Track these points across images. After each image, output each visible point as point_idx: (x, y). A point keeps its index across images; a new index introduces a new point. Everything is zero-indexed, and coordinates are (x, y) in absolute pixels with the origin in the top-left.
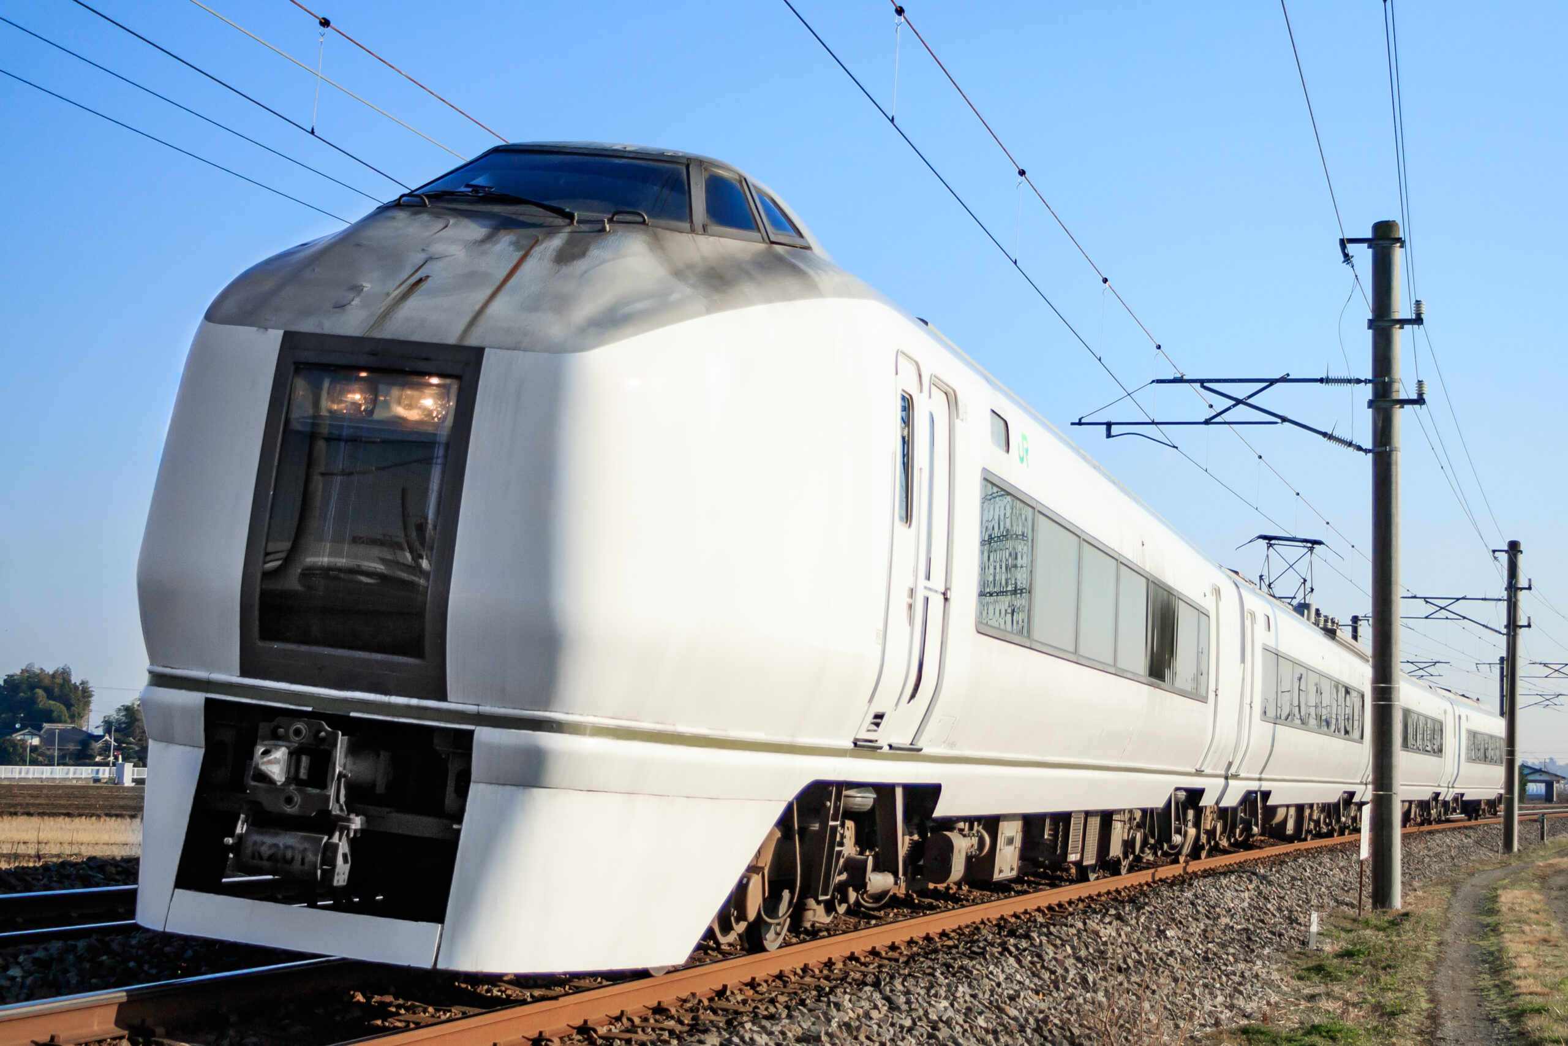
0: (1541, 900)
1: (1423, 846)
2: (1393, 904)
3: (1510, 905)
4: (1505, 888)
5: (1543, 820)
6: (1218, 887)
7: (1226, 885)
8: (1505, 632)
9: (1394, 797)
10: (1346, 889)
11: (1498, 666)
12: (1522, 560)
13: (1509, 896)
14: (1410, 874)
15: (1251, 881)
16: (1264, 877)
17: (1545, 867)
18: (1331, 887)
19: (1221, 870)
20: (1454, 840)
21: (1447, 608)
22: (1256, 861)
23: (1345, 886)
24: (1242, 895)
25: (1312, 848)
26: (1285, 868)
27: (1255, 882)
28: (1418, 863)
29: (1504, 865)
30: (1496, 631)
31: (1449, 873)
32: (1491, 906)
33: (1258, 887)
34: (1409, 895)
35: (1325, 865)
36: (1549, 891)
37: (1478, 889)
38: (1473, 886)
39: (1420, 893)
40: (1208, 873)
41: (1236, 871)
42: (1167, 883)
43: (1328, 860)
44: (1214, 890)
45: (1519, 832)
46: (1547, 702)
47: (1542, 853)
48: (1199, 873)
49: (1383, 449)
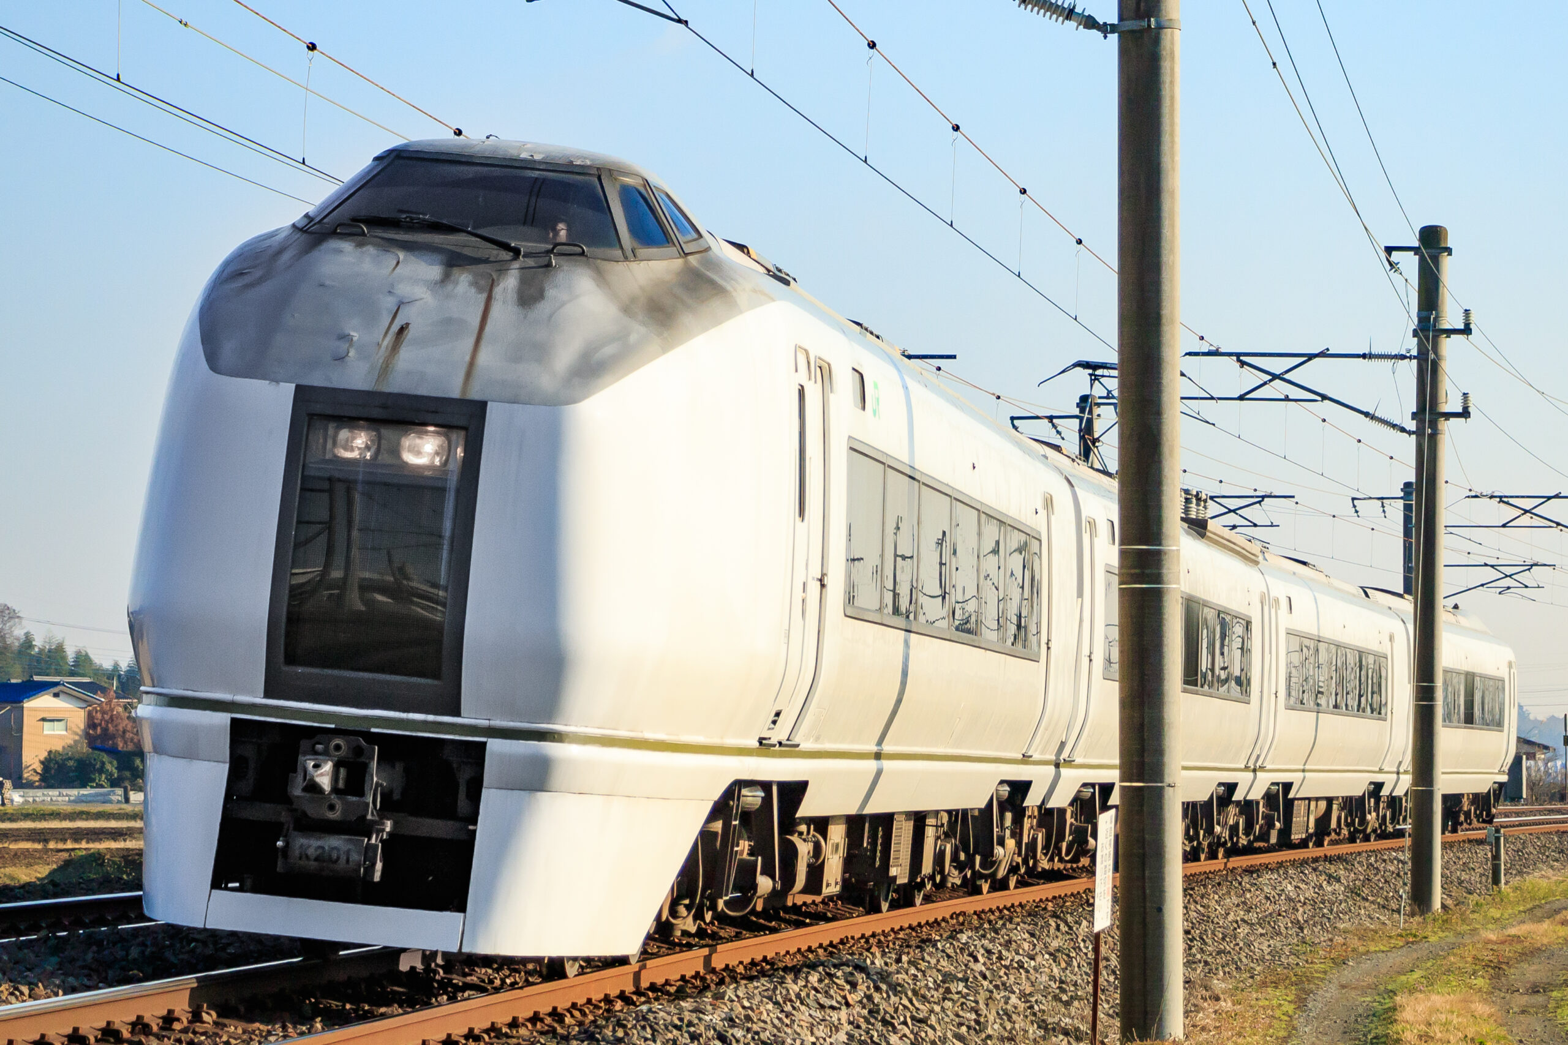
0: (1491, 1016)
1: (1235, 900)
2: (1167, 1031)
3: (1423, 1027)
4: (1412, 990)
5: (1498, 839)
6: (779, 998)
7: (798, 996)
8: (1414, 429)
9: (1169, 793)
10: (1065, 998)
11: (1400, 504)
12: (1450, 269)
13: (1420, 1009)
14: (1206, 963)
15: (854, 985)
16: (884, 976)
17: (1503, 943)
18: (1030, 994)
19: (789, 962)
20: (1303, 886)
21: (1287, 376)
22: (867, 942)
23: (1063, 991)
24: (835, 1016)
25: (991, 911)
26: (931, 954)
27: (862, 988)
28: (1223, 939)
29: (1412, 940)
30: (1394, 426)
31: (1292, 960)
32: (1380, 1031)
33: (869, 998)
34: (1203, 1009)
35: (1019, 946)
36: (1508, 996)
37: (1353, 994)
38: (1343, 987)
39: (1226, 1005)
40: (759, 970)
41: (822, 964)
42: (668, 993)
43: (1027, 936)
44: (770, 1006)
45: (1445, 867)
46: (1508, 582)
47: (1495, 913)
48: (741, 969)
49: (1145, 24)
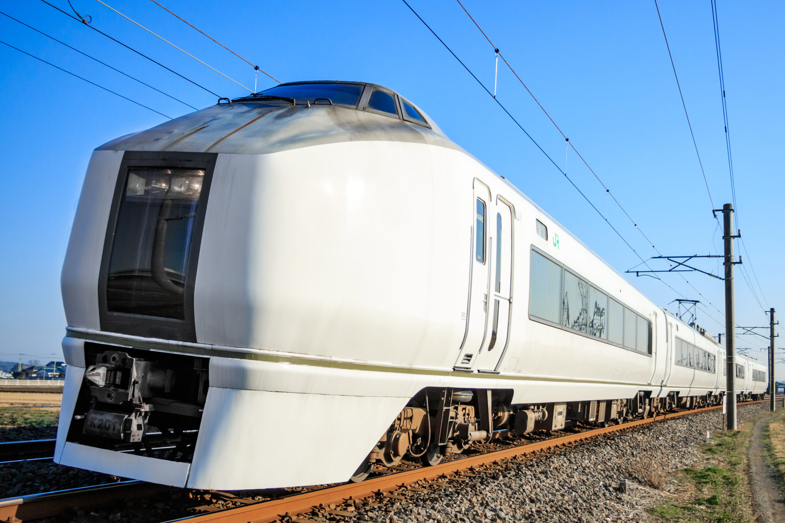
1: (744, 409)
2: (734, 429)
3: (773, 428)
4: (771, 423)
6: (676, 423)
7: (679, 423)
8: (770, 338)
9: (734, 393)
10: (718, 423)
12: (775, 314)
13: (773, 426)
15: (687, 421)
16: (691, 420)
18: (713, 423)
19: (677, 417)
20: (754, 407)
21: (750, 331)
22: (688, 415)
24: (684, 426)
26: (698, 417)
28: (742, 415)
29: (771, 415)
31: (753, 418)
32: (767, 429)
33: (689, 423)
34: (739, 425)
35: (711, 416)
37: (762, 423)
38: (760, 422)
39: (743, 425)
40: (672, 419)
41: (682, 418)
43: (712, 414)
44: (674, 424)
45: (776, 404)
49: (728, 279)
